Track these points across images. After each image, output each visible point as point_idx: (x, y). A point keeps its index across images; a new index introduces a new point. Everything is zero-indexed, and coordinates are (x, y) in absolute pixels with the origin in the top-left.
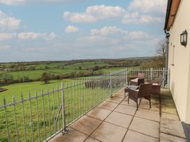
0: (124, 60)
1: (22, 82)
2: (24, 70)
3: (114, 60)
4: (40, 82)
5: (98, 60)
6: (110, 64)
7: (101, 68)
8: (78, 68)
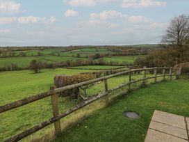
0: (131, 48)
1: (9, 70)
2: (14, 56)
3: (119, 47)
4: (28, 71)
5: (100, 47)
6: (114, 51)
7: (103, 56)
8: (75, 55)
